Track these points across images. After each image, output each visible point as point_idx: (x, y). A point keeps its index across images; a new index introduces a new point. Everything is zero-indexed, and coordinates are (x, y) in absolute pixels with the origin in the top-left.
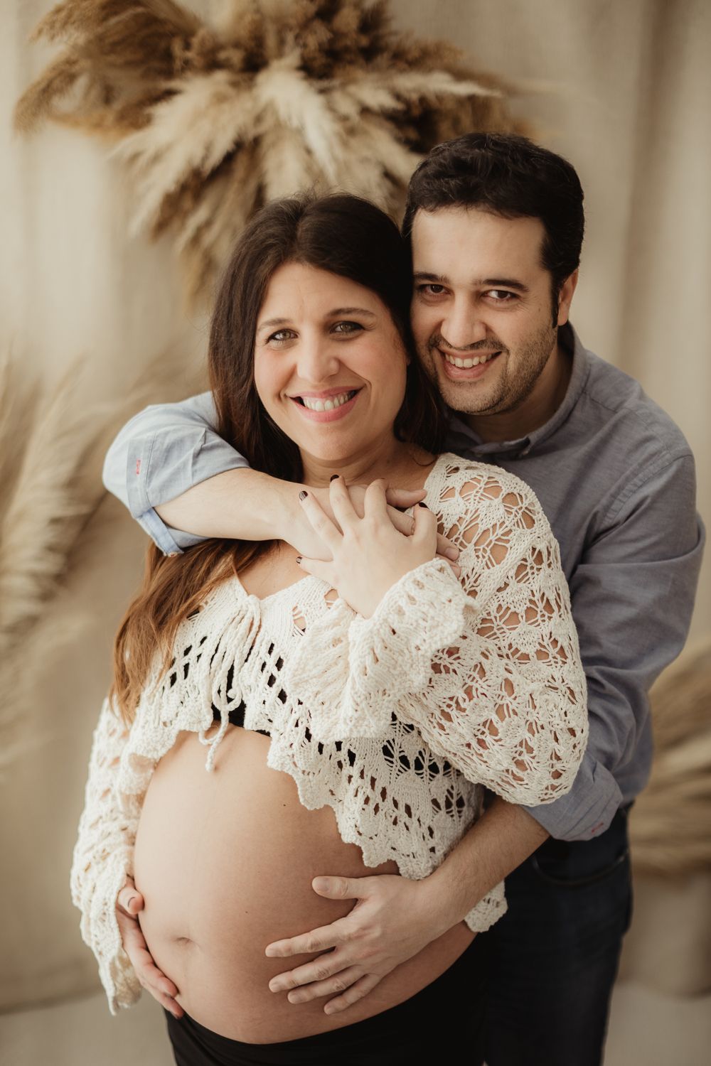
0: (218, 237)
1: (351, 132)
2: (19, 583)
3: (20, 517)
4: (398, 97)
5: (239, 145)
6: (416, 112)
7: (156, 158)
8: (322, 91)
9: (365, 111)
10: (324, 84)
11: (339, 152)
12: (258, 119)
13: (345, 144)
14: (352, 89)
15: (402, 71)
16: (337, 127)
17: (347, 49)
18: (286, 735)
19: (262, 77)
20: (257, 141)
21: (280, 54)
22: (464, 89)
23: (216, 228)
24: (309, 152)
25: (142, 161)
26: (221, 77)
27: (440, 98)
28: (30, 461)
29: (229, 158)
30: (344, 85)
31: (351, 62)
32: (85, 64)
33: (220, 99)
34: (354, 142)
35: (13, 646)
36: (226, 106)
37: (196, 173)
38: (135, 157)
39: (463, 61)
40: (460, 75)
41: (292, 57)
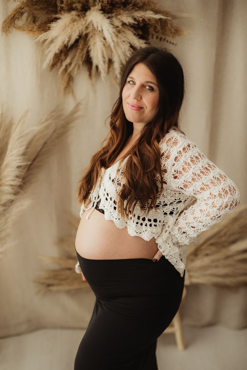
0: (74, 69)
1: (119, 32)
2: (7, 189)
3: (7, 166)
4: (135, 19)
5: (80, 36)
6: (141, 25)
7: (52, 42)
8: (108, 18)
9: (124, 24)
10: (109, 15)
11: (115, 39)
12: (87, 28)
13: (117, 36)
14: (119, 17)
15: (136, 10)
16: (114, 30)
17: (117, 3)
18: (109, 210)
19: (88, 13)
20: (87, 35)
21: (94, 5)
22: (158, 17)
23: (73, 65)
24: (105, 39)
25: (47, 42)
26: (74, 13)
27: (149, 20)
28: (10, 147)
29: (77, 41)
30: (116, 15)
31: (118, 8)
32: (26, 9)
33: (74, 21)
34: (120, 35)
35: (5, 210)
36: (75, 23)
37: (66, 46)
38: (45, 41)
39: (157, 7)
40: (156, 12)
41: (98, 6)
